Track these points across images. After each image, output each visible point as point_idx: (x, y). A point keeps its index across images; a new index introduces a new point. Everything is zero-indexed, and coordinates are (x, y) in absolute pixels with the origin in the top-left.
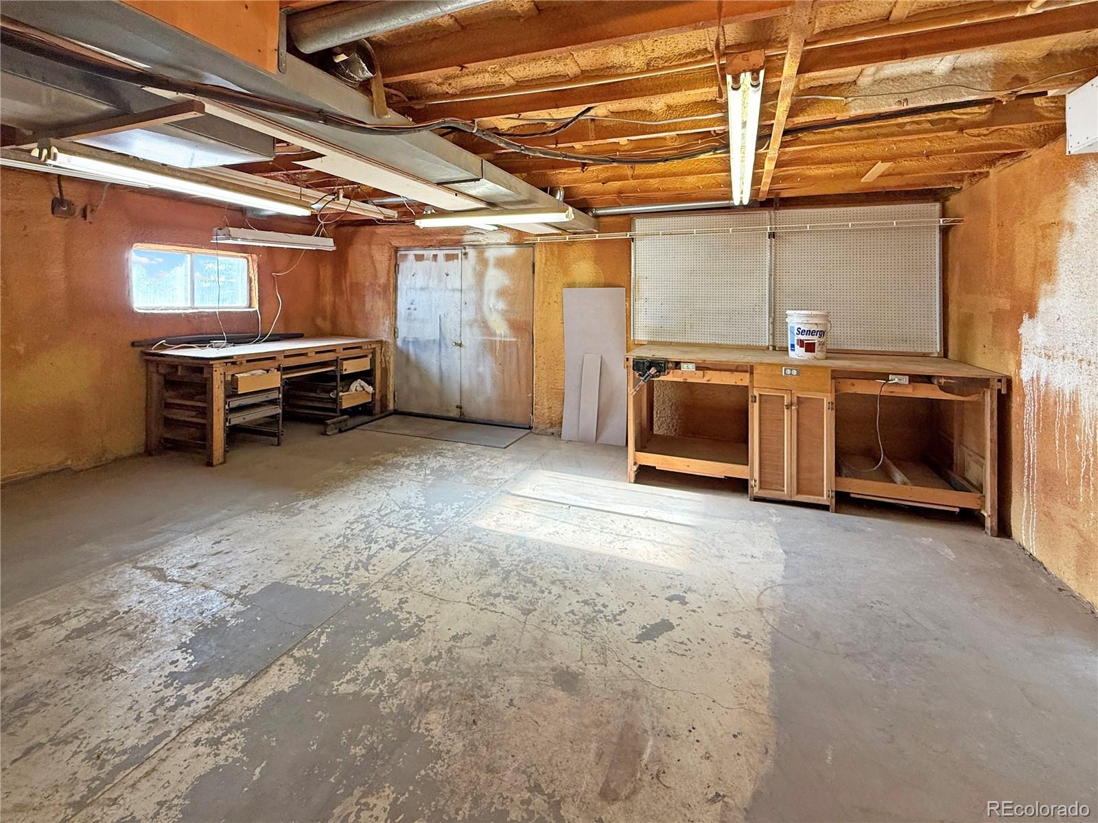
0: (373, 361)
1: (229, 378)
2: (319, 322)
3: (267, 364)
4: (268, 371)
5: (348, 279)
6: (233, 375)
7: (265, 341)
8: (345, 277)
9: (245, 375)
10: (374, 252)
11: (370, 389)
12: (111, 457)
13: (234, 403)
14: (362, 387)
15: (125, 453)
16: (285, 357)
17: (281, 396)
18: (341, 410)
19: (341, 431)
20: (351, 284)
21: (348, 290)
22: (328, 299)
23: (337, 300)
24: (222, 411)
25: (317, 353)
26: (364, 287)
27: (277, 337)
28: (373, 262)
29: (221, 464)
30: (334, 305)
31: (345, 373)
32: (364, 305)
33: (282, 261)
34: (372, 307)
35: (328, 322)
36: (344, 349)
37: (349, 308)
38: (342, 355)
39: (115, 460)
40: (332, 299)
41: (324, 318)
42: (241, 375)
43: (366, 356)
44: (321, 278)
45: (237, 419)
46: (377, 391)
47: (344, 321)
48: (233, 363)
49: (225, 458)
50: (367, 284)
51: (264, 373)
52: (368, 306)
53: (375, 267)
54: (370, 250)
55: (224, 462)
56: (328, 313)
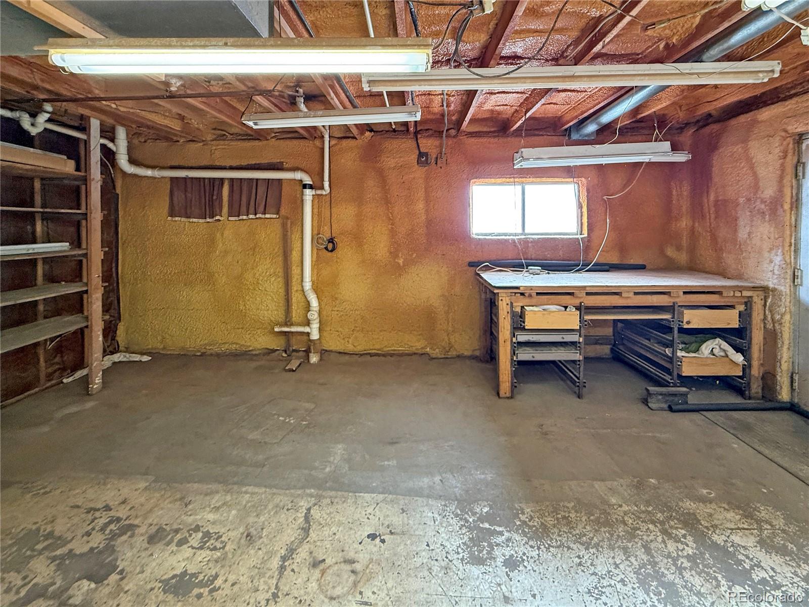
0: (746, 316)
1: (518, 310)
2: (670, 252)
3: (566, 300)
4: (566, 307)
5: (712, 197)
6: (522, 307)
7: (586, 271)
8: (708, 192)
9: (535, 309)
10: (753, 152)
11: (739, 358)
12: (455, 353)
13: (522, 338)
14: (724, 351)
15: (466, 353)
16: (588, 294)
17: (581, 340)
18: (680, 376)
19: (670, 409)
20: (717, 201)
21: (712, 211)
22: (684, 223)
23: (697, 224)
24: (509, 343)
25: (636, 294)
26: (738, 205)
27: (607, 267)
28: (752, 168)
29: (508, 398)
30: (692, 230)
31: (686, 326)
32: (736, 231)
33: (616, 181)
34: (749, 234)
35: (684, 253)
36: (685, 293)
37: (714, 238)
38: (683, 299)
39: (458, 356)
40: (690, 223)
41: (679, 248)
42: (531, 308)
43: (732, 307)
44: (675, 197)
45: (525, 355)
46: (755, 363)
47: (706, 255)
48: (522, 294)
49: (512, 391)
50: (741, 200)
51: (560, 311)
52: (742, 234)
53: (755, 174)
54: (746, 150)
55: (512, 397)
56: (685, 242)
